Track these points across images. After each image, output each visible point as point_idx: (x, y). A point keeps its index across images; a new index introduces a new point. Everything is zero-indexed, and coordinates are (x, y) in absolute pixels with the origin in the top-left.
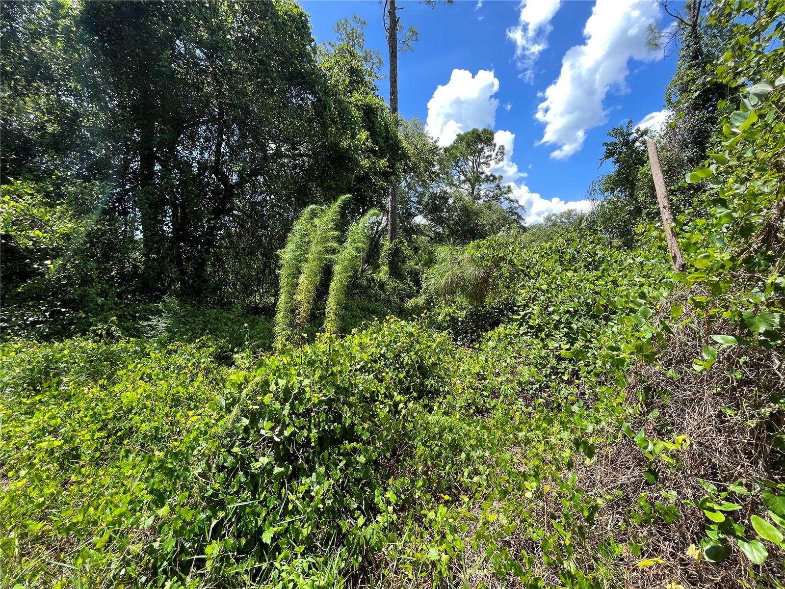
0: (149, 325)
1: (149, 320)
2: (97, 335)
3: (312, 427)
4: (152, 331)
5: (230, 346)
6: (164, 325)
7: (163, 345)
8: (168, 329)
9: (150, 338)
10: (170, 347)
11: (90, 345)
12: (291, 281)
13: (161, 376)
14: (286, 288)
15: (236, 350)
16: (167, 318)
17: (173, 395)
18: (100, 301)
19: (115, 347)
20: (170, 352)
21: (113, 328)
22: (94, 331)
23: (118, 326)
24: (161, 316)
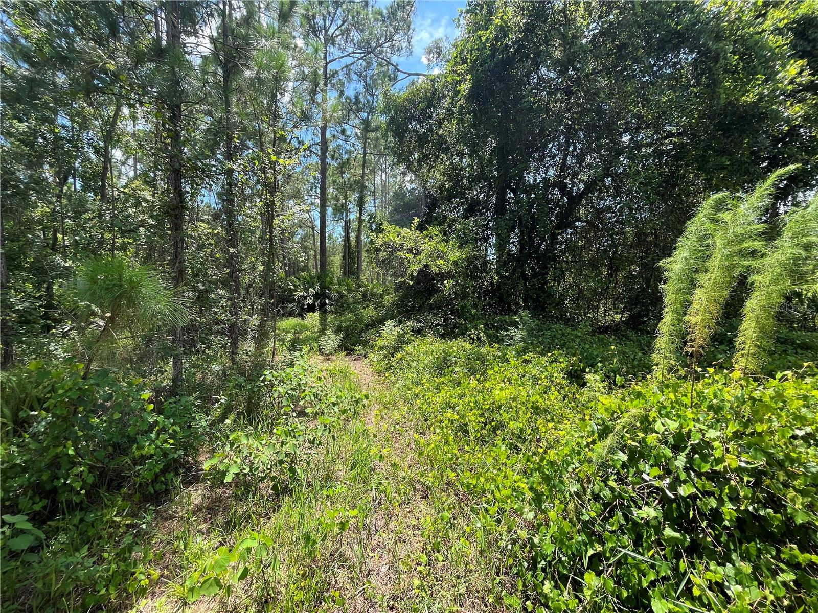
0: (507, 335)
1: (508, 330)
2: (471, 338)
3: (726, 499)
4: (509, 340)
5: (582, 365)
6: (520, 336)
7: (520, 353)
8: (523, 340)
9: (509, 345)
10: (525, 357)
11: (467, 345)
12: (681, 298)
13: (519, 382)
14: (673, 307)
15: (587, 370)
16: (522, 329)
17: (533, 403)
18: (473, 311)
19: (483, 350)
20: (526, 362)
21: (481, 334)
22: (469, 335)
23: (484, 332)
24: (517, 328)
